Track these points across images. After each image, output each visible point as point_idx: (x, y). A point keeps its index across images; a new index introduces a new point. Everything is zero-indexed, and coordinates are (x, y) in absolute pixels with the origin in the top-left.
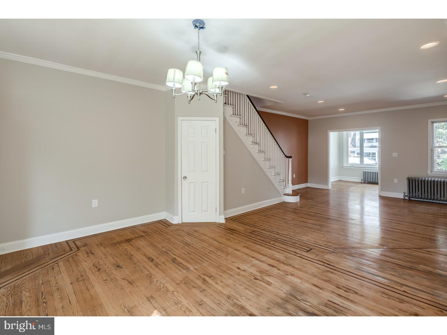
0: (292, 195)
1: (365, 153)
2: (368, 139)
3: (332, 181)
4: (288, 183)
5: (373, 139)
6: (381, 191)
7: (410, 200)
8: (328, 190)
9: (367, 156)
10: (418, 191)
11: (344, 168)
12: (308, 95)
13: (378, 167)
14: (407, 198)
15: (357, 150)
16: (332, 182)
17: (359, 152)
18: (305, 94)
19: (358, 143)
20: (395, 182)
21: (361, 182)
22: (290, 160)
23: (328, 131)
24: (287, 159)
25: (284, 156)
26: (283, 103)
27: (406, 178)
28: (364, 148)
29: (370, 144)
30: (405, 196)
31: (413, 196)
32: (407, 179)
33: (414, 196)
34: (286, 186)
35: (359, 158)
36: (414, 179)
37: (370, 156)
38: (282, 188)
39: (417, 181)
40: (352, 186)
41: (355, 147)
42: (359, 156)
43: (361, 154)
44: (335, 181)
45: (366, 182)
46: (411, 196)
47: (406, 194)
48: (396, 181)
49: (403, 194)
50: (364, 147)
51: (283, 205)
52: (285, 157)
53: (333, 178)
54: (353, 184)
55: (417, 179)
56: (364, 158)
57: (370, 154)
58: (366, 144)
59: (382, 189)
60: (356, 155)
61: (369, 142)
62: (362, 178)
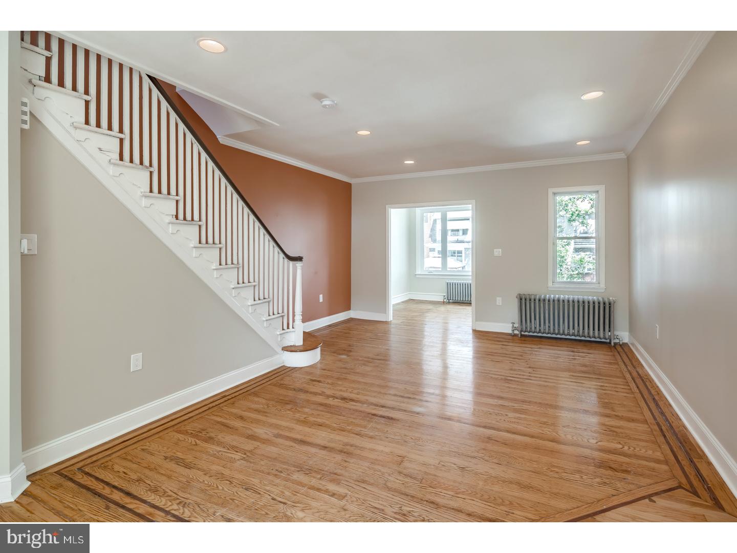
0: (302, 349)
1: (449, 251)
2: (452, 231)
3: (394, 303)
4: (294, 321)
5: (458, 230)
6: (476, 321)
7: (521, 335)
8: (386, 323)
9: (452, 256)
10: (535, 319)
11: (417, 276)
12: (326, 102)
13: (471, 274)
14: (516, 332)
15: (438, 246)
16: (394, 305)
17: (440, 249)
18: (319, 97)
19: (439, 237)
20: (498, 304)
21: (444, 302)
22: (299, 265)
23: (387, 206)
24: (291, 263)
25: (282, 255)
26: (278, 125)
27: (516, 295)
28: (448, 244)
29: (455, 238)
30: (514, 329)
31: (526, 328)
32: (517, 297)
33: (529, 329)
34: (288, 328)
35: (441, 259)
36: (528, 297)
37: (455, 256)
38: (278, 333)
39: (532, 300)
40: (428, 311)
41: (436, 242)
42: (440, 256)
43: (444, 253)
44: (403, 302)
45: (450, 301)
46: (524, 329)
47: (516, 325)
48: (499, 301)
49: (511, 325)
50: (448, 242)
51: (281, 375)
52: (286, 260)
53: (396, 296)
54: (430, 307)
55: (533, 297)
56: (448, 258)
57: (454, 253)
58: (450, 238)
59: (478, 317)
60: (436, 254)
61: (455, 235)
62: (445, 294)
